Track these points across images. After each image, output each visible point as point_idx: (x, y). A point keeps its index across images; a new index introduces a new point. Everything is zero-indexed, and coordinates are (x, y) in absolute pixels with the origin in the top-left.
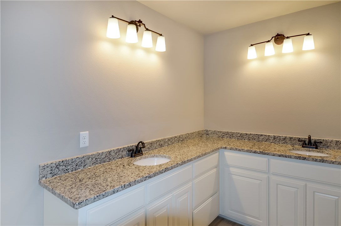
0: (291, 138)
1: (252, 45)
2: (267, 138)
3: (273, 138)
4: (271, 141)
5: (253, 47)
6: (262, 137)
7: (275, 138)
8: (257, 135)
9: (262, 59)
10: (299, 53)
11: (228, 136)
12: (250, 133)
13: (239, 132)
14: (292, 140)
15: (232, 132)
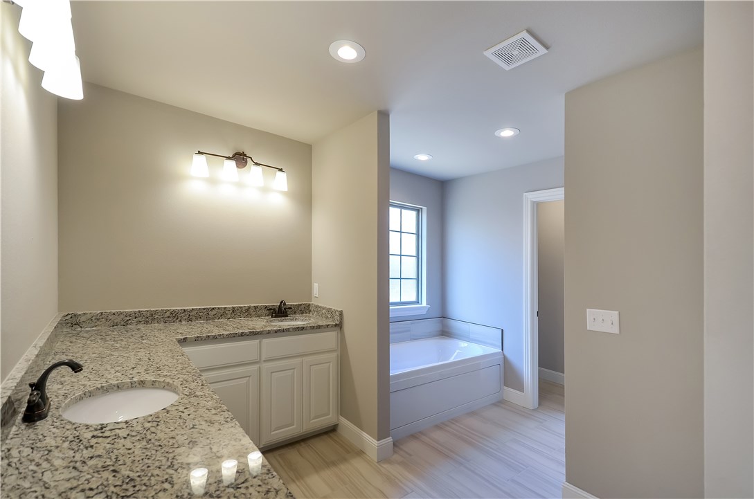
0: (256, 308)
1: (200, 153)
2: (222, 312)
3: (231, 311)
4: (229, 316)
5: (203, 157)
6: (214, 312)
7: (234, 310)
8: (204, 309)
9: (212, 181)
10: (265, 190)
11: (140, 319)
12: (191, 308)
13: (169, 309)
14: (258, 309)
15: (152, 309)
